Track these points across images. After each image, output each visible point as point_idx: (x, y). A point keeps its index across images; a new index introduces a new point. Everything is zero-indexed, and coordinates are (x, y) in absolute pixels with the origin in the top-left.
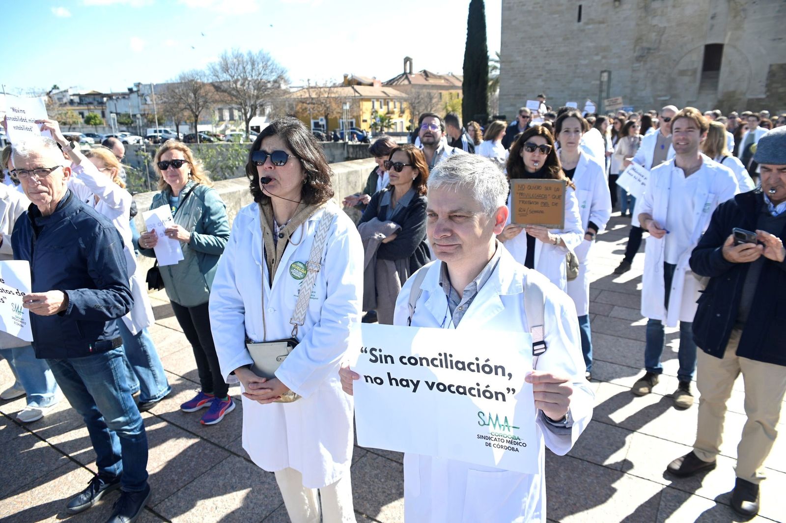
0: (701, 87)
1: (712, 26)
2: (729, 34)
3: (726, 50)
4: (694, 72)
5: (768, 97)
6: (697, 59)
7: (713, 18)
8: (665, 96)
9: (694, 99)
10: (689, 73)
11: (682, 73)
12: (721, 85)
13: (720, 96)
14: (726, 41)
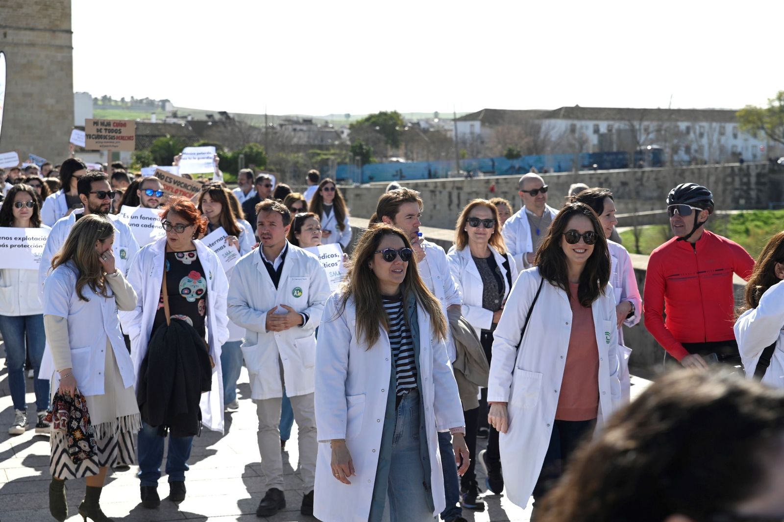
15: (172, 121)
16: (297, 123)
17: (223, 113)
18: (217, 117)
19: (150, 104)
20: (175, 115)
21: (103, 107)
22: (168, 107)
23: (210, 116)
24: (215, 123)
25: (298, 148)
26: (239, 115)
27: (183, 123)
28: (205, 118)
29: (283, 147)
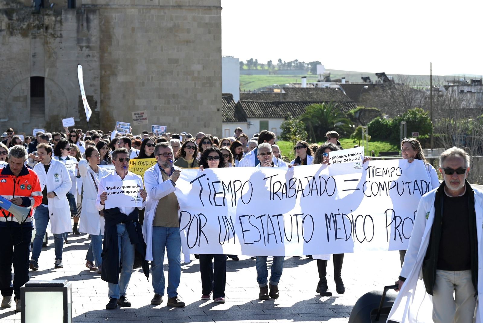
0: (32, 111)
1: (34, 63)
2: (47, 70)
3: (47, 82)
4: (25, 98)
5: (81, 120)
6: (26, 88)
7: (34, 56)
8: (4, 118)
9: (28, 121)
10: (22, 99)
11: (16, 99)
12: (47, 110)
13: (47, 119)
14: (46, 76)
15: (324, 85)
16: (465, 84)
17: (382, 75)
18: (374, 80)
19: (299, 67)
20: (327, 79)
21: (249, 73)
22: (320, 71)
23: (366, 79)
24: (372, 86)
25: (468, 112)
26: (400, 77)
27: (336, 86)
28: (361, 81)
29: (451, 113)
